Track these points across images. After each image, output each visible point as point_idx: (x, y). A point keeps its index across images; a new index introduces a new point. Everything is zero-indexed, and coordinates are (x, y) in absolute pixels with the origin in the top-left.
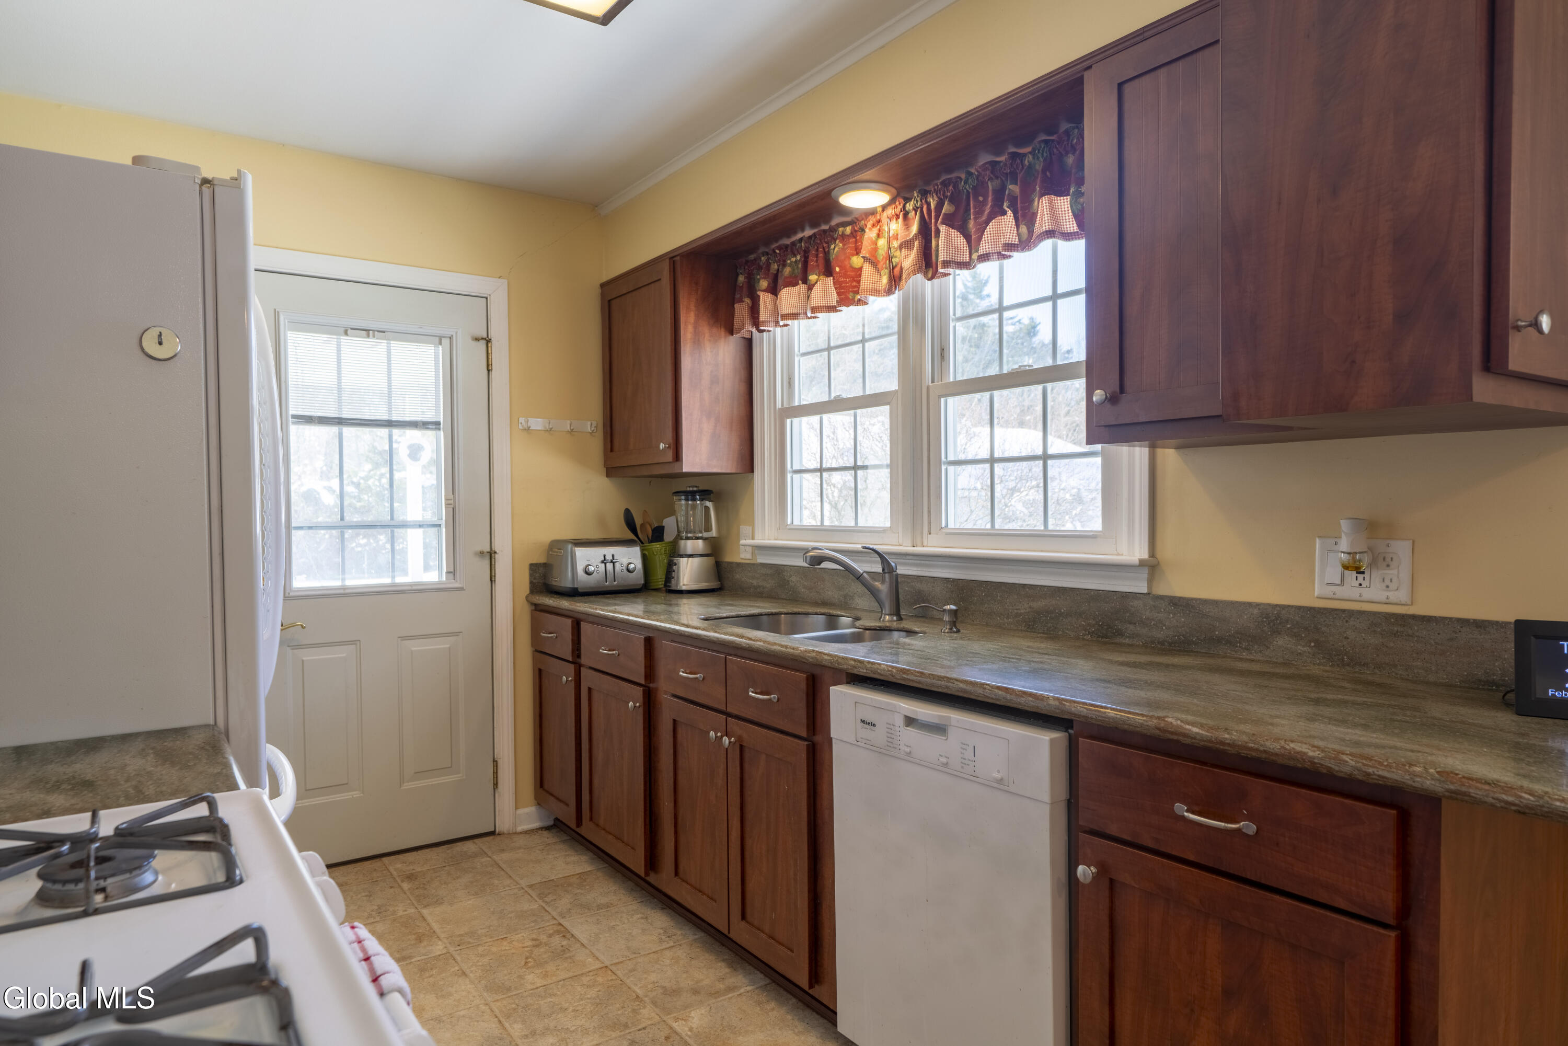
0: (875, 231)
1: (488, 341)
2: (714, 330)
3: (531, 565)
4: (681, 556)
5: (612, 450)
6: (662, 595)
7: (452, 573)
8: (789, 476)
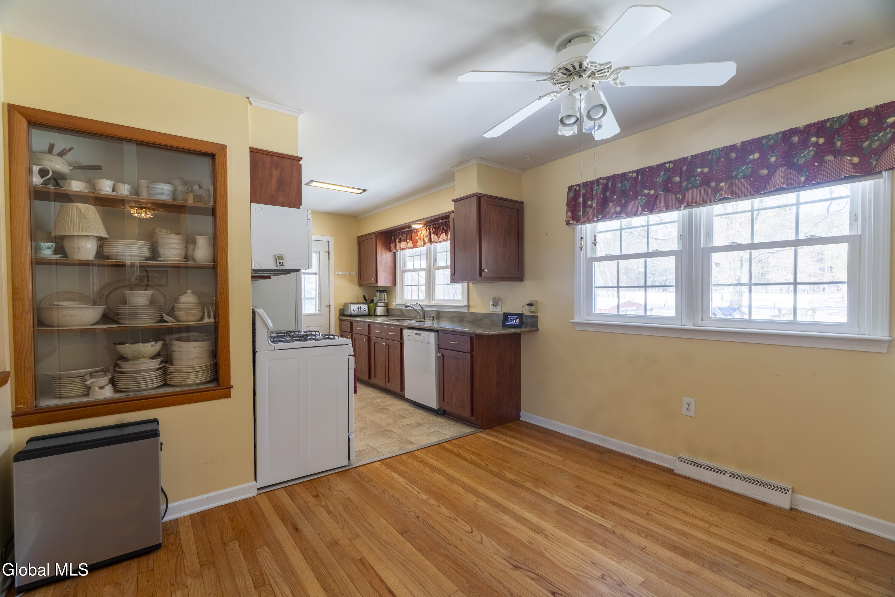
0: (421, 232)
1: (329, 252)
2: (386, 251)
3: (339, 309)
4: (378, 307)
5: (360, 280)
6: (373, 317)
7: (320, 311)
8: (404, 287)
